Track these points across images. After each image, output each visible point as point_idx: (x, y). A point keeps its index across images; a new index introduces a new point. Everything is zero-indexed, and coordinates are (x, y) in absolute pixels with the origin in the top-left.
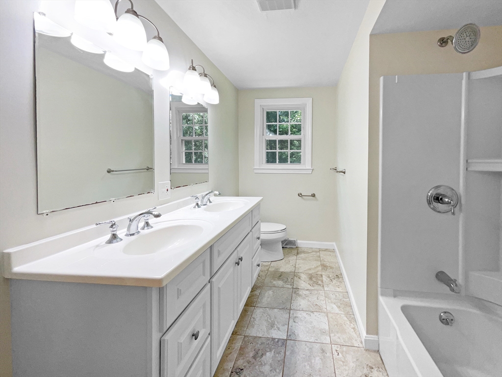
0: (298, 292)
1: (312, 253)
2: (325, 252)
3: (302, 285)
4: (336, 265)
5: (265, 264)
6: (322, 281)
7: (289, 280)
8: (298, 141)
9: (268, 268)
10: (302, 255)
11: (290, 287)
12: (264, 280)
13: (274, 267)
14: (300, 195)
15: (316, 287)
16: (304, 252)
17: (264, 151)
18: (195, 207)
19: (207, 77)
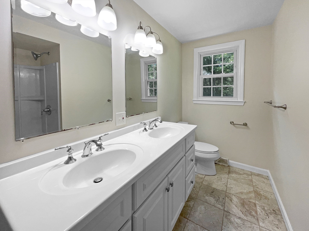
0: (229, 217)
1: (243, 176)
2: (258, 177)
3: (234, 210)
4: (272, 196)
5: (200, 175)
6: (256, 212)
7: (221, 199)
8: (231, 77)
9: (202, 180)
10: (234, 175)
11: (222, 208)
12: (198, 192)
13: (207, 181)
14: (232, 123)
15: (249, 218)
16: (236, 173)
17: (202, 87)
18: (143, 131)
19: (153, 34)
